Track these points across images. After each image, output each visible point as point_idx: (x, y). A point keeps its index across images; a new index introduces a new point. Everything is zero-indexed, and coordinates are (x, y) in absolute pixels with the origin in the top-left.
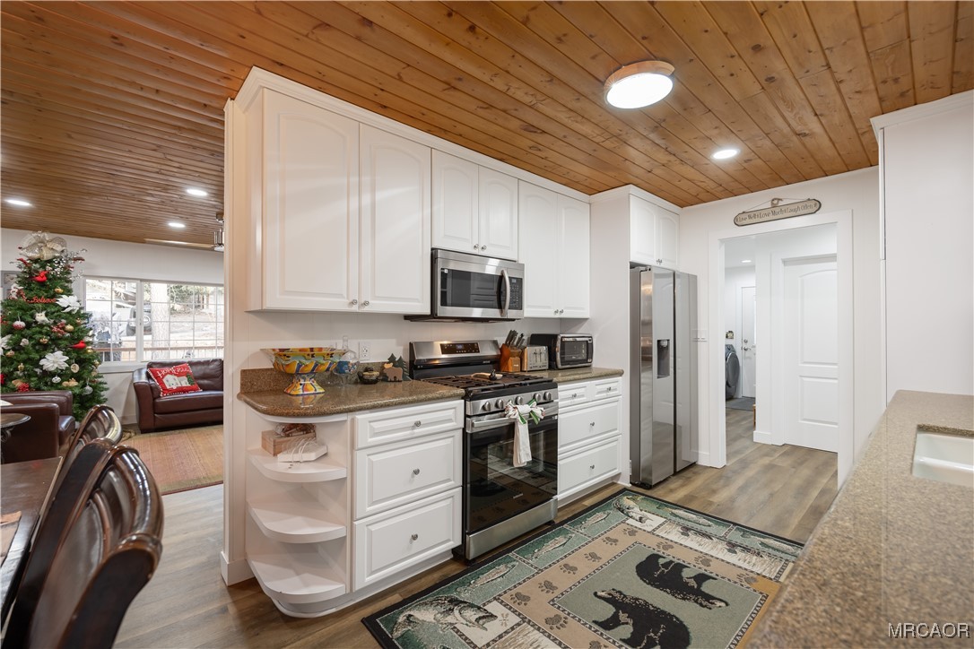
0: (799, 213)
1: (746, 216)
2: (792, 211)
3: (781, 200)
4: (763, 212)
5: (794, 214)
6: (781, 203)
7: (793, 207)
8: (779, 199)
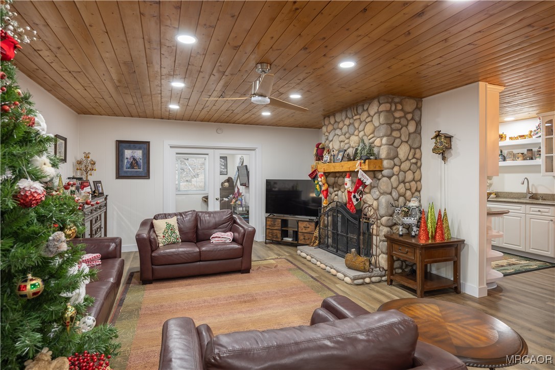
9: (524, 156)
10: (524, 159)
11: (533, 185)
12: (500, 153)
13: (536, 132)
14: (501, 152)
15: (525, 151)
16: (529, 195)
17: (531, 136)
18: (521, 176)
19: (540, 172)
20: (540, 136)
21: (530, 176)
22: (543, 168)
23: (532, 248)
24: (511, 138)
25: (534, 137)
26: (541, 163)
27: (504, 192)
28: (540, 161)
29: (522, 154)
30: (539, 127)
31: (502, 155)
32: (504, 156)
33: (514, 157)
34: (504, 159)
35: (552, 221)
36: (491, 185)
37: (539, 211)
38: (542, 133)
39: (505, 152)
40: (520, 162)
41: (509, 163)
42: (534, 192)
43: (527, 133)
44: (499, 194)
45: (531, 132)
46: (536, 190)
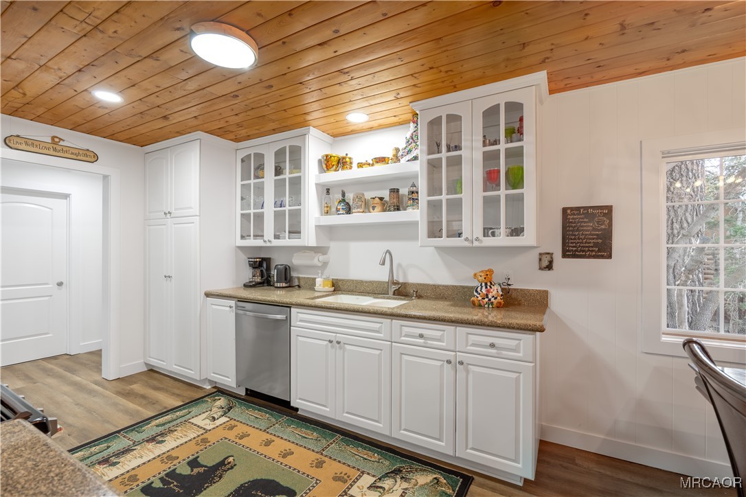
0: (79, 158)
1: (19, 140)
2: (72, 154)
3: (64, 141)
4: (42, 145)
5: (75, 157)
6: (61, 143)
7: (74, 151)
8: (61, 139)
9: (384, 205)
10: (384, 210)
11: (399, 265)
12: (341, 198)
13: (408, 149)
14: (343, 195)
15: (386, 194)
16: (394, 288)
17: (397, 159)
18: (378, 248)
19: (416, 238)
20: (416, 158)
21: (396, 247)
22: (423, 229)
23: (405, 430)
24: (360, 165)
25: (403, 161)
26: (418, 218)
27: (348, 281)
28: (416, 215)
29: (381, 199)
30: (413, 139)
31: (343, 200)
32: (348, 204)
33: (367, 206)
34: (349, 211)
35: (449, 362)
36: (325, 264)
37: (421, 336)
38: (421, 150)
39: (350, 197)
40: (377, 216)
41: (357, 218)
42: (401, 280)
43: (389, 154)
44: (340, 283)
45: (397, 150)
46: (405, 275)
